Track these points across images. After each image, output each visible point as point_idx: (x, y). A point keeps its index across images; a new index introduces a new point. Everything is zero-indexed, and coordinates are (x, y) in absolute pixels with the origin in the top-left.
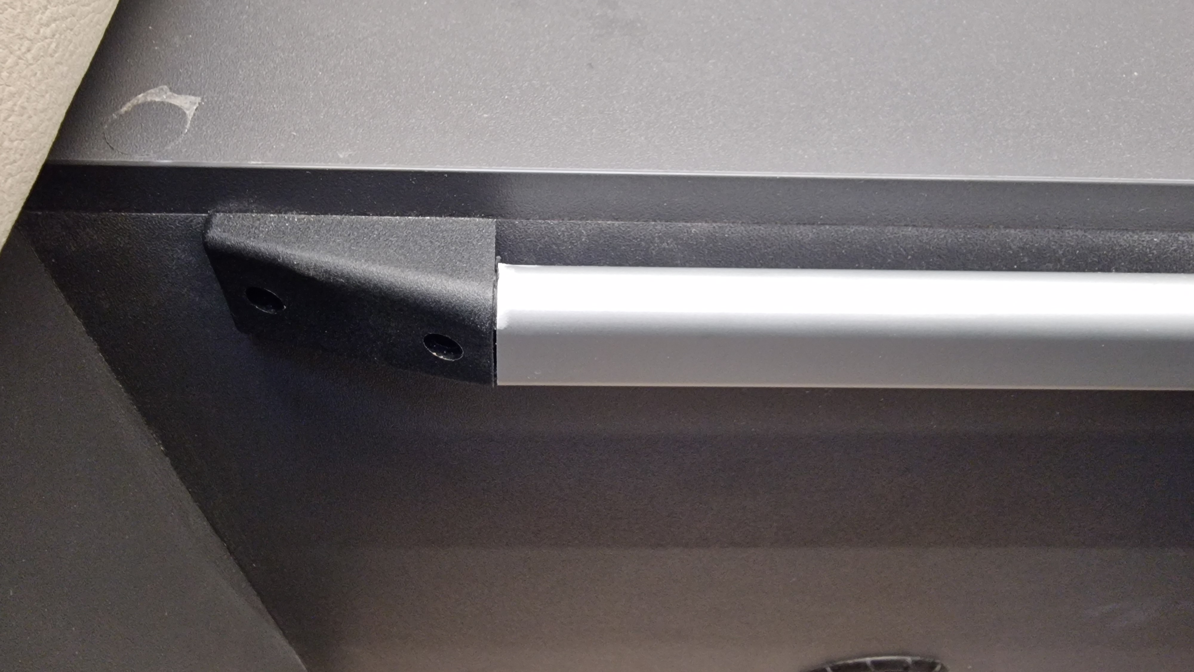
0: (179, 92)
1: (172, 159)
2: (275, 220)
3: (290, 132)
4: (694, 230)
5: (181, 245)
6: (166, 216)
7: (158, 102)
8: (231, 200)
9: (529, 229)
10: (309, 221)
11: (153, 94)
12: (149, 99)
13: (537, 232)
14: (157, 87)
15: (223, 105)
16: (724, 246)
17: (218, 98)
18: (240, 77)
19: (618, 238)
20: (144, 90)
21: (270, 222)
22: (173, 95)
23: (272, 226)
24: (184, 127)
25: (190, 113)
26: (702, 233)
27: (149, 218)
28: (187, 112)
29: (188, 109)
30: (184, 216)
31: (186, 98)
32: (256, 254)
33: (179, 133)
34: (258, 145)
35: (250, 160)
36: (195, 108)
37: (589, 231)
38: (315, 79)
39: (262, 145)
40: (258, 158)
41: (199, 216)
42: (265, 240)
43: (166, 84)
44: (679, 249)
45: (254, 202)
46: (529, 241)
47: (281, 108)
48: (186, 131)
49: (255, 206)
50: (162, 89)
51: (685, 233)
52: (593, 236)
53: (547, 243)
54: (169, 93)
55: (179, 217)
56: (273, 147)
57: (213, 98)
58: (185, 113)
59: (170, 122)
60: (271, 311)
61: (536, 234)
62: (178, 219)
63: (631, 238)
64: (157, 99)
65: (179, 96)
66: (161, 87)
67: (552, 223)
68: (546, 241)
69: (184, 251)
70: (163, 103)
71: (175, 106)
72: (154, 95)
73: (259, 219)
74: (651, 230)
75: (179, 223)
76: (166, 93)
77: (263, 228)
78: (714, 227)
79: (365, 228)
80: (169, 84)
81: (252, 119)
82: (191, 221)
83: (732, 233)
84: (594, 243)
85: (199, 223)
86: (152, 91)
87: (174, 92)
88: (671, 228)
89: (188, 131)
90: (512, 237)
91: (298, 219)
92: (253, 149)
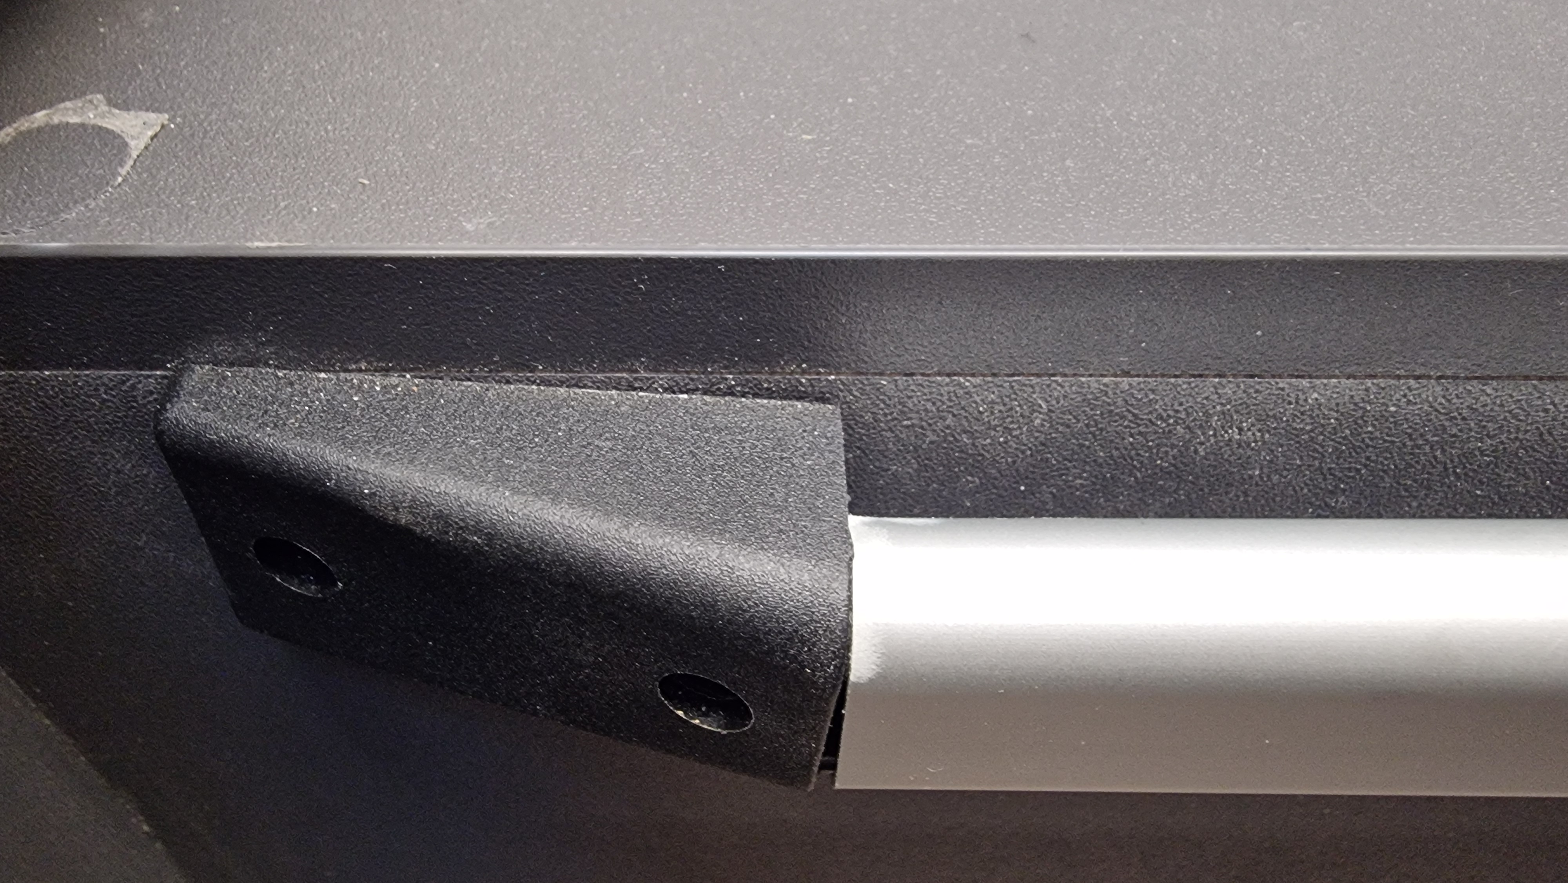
0: (126, 106)
1: (71, 240)
2: (329, 385)
3: (356, 179)
4: (1315, 395)
5: (120, 441)
6: (76, 376)
7: (74, 124)
8: (214, 337)
9: (910, 397)
10: (408, 392)
11: (67, 109)
12: (56, 120)
13: (929, 405)
14: (80, 97)
15: (215, 128)
16: (1378, 434)
17: (208, 115)
18: (264, 75)
19: (1123, 417)
20: (49, 104)
21: (318, 390)
22: (110, 112)
23: (319, 399)
24: (115, 175)
25: (136, 146)
26: (1333, 405)
27: (38, 382)
28: (132, 143)
29: (133, 137)
30: (115, 376)
31: (137, 117)
32: (277, 465)
33: (101, 184)
34: (276, 206)
35: (254, 238)
36: (150, 133)
37: (1054, 402)
38: (423, 76)
39: (286, 207)
40: (272, 235)
41: (149, 376)
42: (299, 434)
43: (102, 92)
44: (1264, 443)
45: (269, 342)
46: (907, 427)
47: (344, 132)
48: (120, 179)
49: (272, 350)
50: (91, 102)
51: (1290, 403)
52: (1063, 413)
53: (948, 431)
54: (104, 108)
55: (106, 380)
56: (310, 211)
57: (195, 115)
58: (126, 145)
59: (89, 163)
60: (308, 589)
61: (926, 410)
62: (104, 384)
63: (1152, 417)
64: (74, 120)
65: (125, 114)
66: (89, 97)
67: (967, 384)
68: (948, 427)
69: (127, 454)
70: (83, 125)
71: (108, 131)
72: (71, 112)
73: (292, 384)
74: (1207, 398)
75: (106, 393)
76: (96, 107)
77: (298, 403)
78: (1367, 390)
79: (538, 415)
80: (109, 91)
81: (275, 154)
82: (133, 387)
83: (1409, 402)
84: (1061, 429)
85: (151, 393)
86: (68, 104)
87: (116, 106)
88: (1257, 391)
89: (124, 181)
90: (868, 417)
91: (384, 387)
92: (264, 216)
